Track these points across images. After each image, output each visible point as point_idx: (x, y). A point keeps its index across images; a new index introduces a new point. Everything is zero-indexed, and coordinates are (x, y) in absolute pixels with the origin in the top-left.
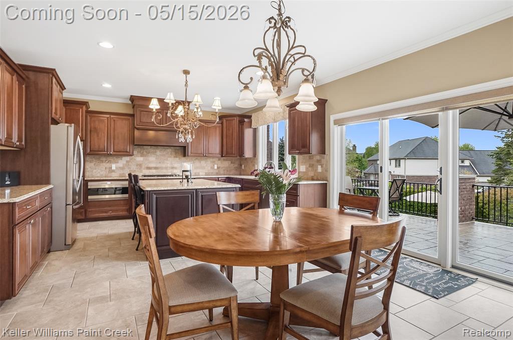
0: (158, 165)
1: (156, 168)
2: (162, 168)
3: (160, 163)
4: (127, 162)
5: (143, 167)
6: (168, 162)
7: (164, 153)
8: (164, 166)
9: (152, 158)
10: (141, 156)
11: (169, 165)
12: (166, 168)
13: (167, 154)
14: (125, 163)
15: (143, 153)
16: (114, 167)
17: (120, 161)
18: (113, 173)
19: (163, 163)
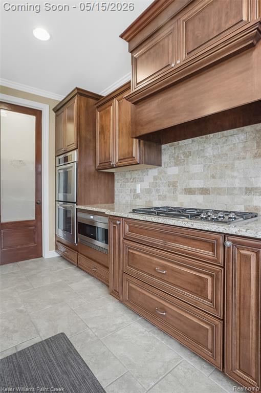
0: (210, 184)
1: (204, 191)
2: (218, 191)
3: (213, 177)
4: (155, 178)
5: (179, 188)
6: (235, 174)
7: (226, 148)
8: (225, 185)
9: (196, 167)
10: (176, 165)
11: (237, 183)
12: (230, 191)
13: (231, 149)
14: (152, 180)
15: (178, 157)
16: (138, 188)
17: (146, 178)
18: (138, 200)
19: (221, 178)
